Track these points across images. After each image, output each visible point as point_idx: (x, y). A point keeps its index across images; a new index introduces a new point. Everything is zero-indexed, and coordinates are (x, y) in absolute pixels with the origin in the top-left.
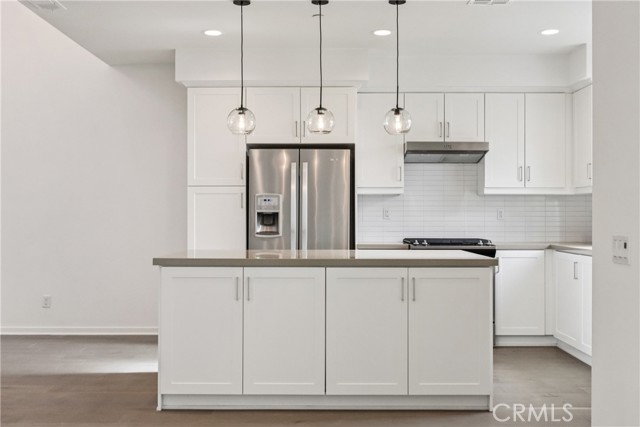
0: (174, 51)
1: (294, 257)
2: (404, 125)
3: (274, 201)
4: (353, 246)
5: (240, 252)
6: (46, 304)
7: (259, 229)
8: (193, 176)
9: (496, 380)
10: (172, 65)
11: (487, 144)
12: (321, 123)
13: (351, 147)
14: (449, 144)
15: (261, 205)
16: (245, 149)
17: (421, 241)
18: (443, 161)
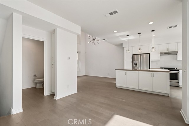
0: (122, 43)
1: (139, 70)
2: (154, 50)
3: (136, 62)
4: (149, 68)
5: (131, 69)
6: (109, 74)
7: (134, 66)
8: (125, 59)
9: (170, 91)
10: (122, 45)
11: (178, 51)
12: (140, 51)
13: (149, 54)
14: (169, 52)
15: (135, 62)
16: (132, 55)
17: (162, 68)
18: (169, 55)
